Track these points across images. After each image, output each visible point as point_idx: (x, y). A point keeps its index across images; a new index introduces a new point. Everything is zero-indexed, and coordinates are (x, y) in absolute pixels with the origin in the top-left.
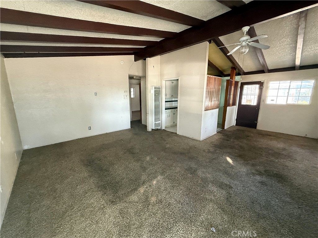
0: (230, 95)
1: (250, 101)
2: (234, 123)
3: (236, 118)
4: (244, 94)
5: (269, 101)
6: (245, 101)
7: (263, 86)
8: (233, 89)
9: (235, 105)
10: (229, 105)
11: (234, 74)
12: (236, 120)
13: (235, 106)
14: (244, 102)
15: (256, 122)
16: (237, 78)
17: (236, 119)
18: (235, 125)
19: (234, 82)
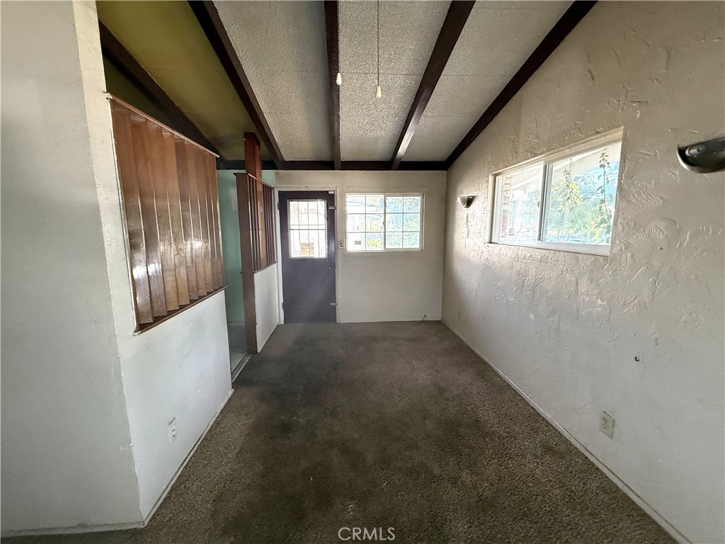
0: (256, 230)
1: (309, 246)
2: (279, 316)
3: (282, 301)
4: (292, 227)
5: (351, 247)
6: (298, 248)
7: (334, 205)
8: (260, 209)
9: (275, 262)
10: (258, 268)
11: (258, 164)
12: (283, 307)
13: (275, 265)
14: (296, 252)
15: (333, 304)
16: (268, 176)
17: (283, 304)
18: (282, 322)
19: (260, 188)
